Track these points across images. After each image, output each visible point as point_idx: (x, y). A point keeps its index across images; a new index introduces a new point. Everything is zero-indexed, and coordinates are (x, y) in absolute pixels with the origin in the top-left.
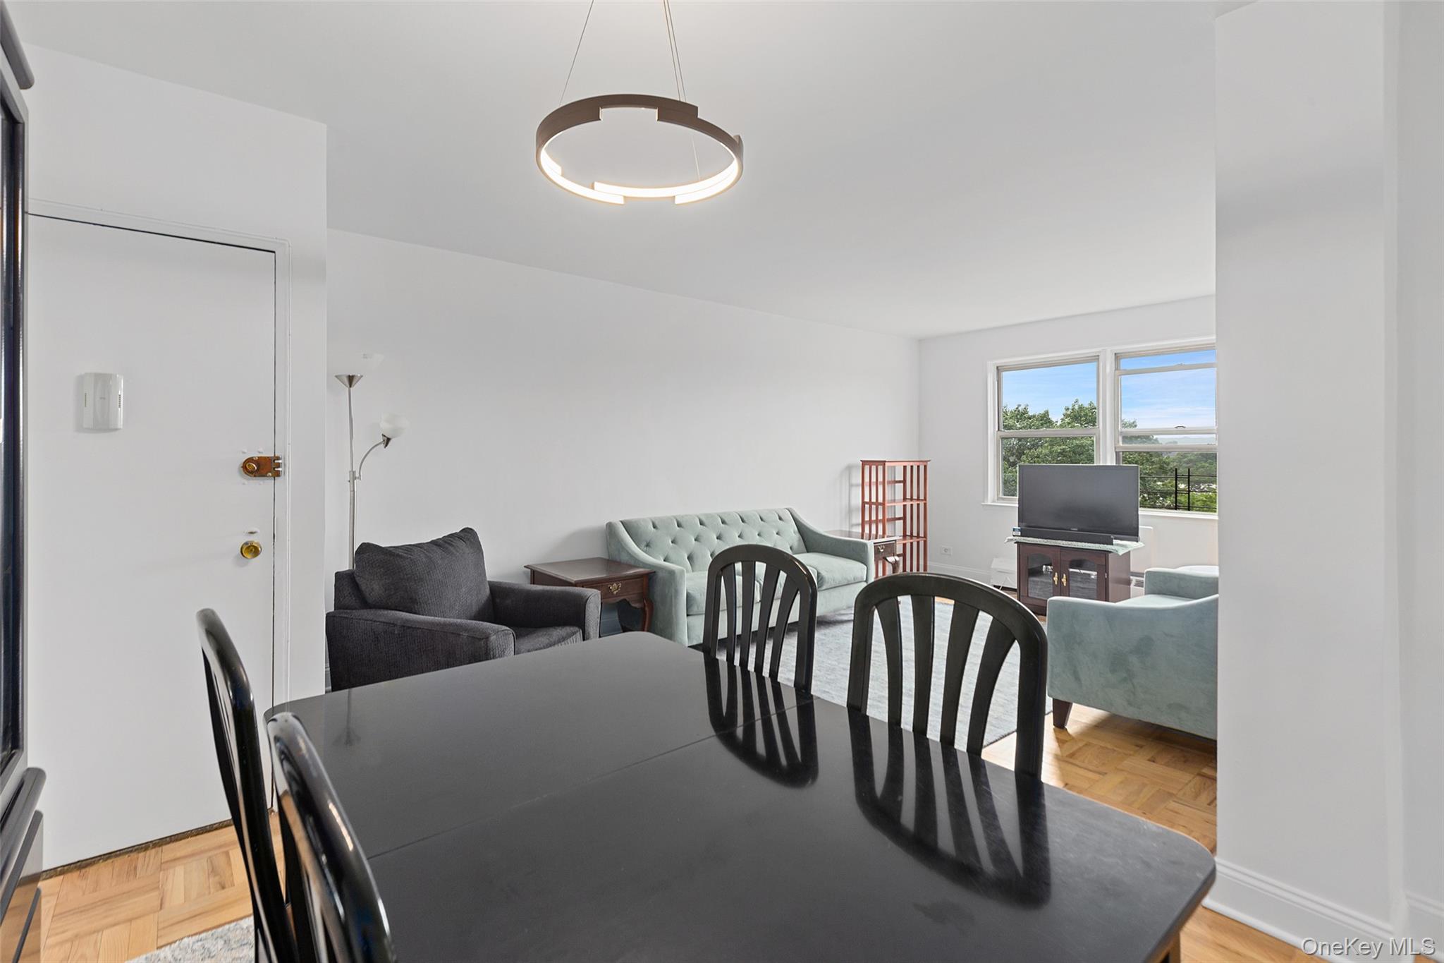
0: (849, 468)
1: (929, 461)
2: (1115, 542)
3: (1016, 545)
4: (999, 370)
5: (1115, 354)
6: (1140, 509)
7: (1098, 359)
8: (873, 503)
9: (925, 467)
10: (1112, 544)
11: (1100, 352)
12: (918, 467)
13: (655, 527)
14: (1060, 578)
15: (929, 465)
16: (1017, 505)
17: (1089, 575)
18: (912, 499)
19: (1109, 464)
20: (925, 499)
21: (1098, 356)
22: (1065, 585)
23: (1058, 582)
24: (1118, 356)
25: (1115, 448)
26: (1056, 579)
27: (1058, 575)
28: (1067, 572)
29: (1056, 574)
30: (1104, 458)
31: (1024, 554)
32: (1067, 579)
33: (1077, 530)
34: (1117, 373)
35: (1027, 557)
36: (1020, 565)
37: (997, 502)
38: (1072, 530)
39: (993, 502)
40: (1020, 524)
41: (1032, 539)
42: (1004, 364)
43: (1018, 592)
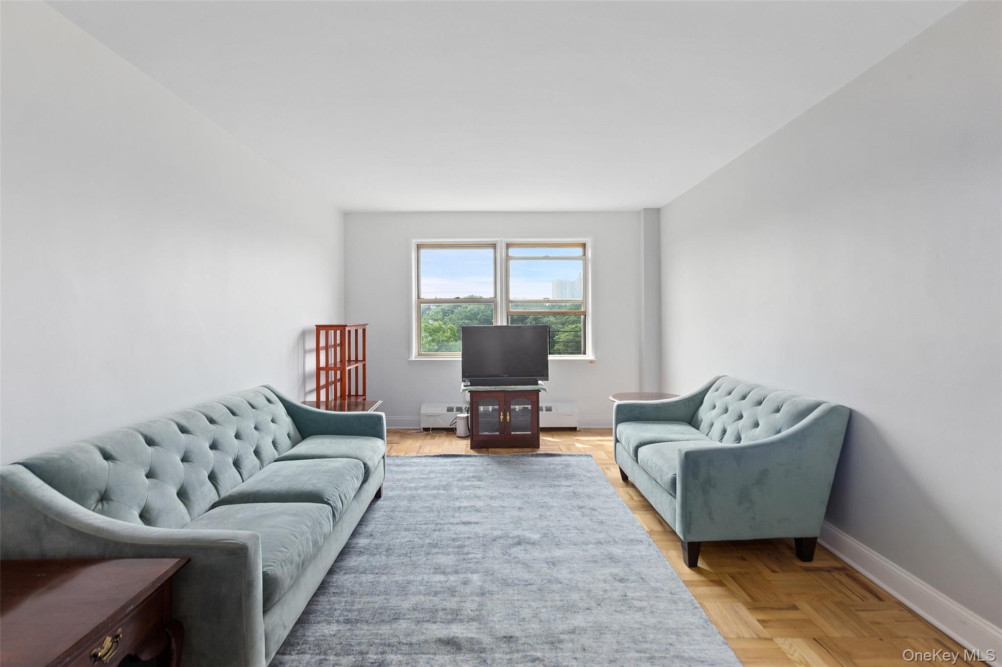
0: (304, 334)
1: (367, 324)
2: (540, 382)
3: (469, 393)
4: (419, 247)
5: (507, 244)
6: (549, 355)
7: (495, 247)
8: (331, 369)
9: (364, 330)
10: (538, 384)
11: (497, 241)
12: (356, 331)
13: (107, 456)
14: (505, 416)
15: (367, 328)
16: (461, 359)
17: (527, 408)
18: (357, 361)
19: (504, 325)
20: (364, 359)
21: (495, 244)
22: (508, 421)
23: (503, 419)
24: (508, 246)
25: (507, 313)
26: (502, 417)
27: (503, 414)
28: (510, 410)
29: (502, 413)
30: (501, 321)
31: (476, 399)
32: (510, 416)
33: (507, 376)
34: (508, 258)
35: (478, 402)
36: (473, 408)
37: (419, 358)
38: (504, 376)
39: (416, 358)
40: (464, 376)
41: (477, 387)
42: (422, 242)
43: (471, 431)
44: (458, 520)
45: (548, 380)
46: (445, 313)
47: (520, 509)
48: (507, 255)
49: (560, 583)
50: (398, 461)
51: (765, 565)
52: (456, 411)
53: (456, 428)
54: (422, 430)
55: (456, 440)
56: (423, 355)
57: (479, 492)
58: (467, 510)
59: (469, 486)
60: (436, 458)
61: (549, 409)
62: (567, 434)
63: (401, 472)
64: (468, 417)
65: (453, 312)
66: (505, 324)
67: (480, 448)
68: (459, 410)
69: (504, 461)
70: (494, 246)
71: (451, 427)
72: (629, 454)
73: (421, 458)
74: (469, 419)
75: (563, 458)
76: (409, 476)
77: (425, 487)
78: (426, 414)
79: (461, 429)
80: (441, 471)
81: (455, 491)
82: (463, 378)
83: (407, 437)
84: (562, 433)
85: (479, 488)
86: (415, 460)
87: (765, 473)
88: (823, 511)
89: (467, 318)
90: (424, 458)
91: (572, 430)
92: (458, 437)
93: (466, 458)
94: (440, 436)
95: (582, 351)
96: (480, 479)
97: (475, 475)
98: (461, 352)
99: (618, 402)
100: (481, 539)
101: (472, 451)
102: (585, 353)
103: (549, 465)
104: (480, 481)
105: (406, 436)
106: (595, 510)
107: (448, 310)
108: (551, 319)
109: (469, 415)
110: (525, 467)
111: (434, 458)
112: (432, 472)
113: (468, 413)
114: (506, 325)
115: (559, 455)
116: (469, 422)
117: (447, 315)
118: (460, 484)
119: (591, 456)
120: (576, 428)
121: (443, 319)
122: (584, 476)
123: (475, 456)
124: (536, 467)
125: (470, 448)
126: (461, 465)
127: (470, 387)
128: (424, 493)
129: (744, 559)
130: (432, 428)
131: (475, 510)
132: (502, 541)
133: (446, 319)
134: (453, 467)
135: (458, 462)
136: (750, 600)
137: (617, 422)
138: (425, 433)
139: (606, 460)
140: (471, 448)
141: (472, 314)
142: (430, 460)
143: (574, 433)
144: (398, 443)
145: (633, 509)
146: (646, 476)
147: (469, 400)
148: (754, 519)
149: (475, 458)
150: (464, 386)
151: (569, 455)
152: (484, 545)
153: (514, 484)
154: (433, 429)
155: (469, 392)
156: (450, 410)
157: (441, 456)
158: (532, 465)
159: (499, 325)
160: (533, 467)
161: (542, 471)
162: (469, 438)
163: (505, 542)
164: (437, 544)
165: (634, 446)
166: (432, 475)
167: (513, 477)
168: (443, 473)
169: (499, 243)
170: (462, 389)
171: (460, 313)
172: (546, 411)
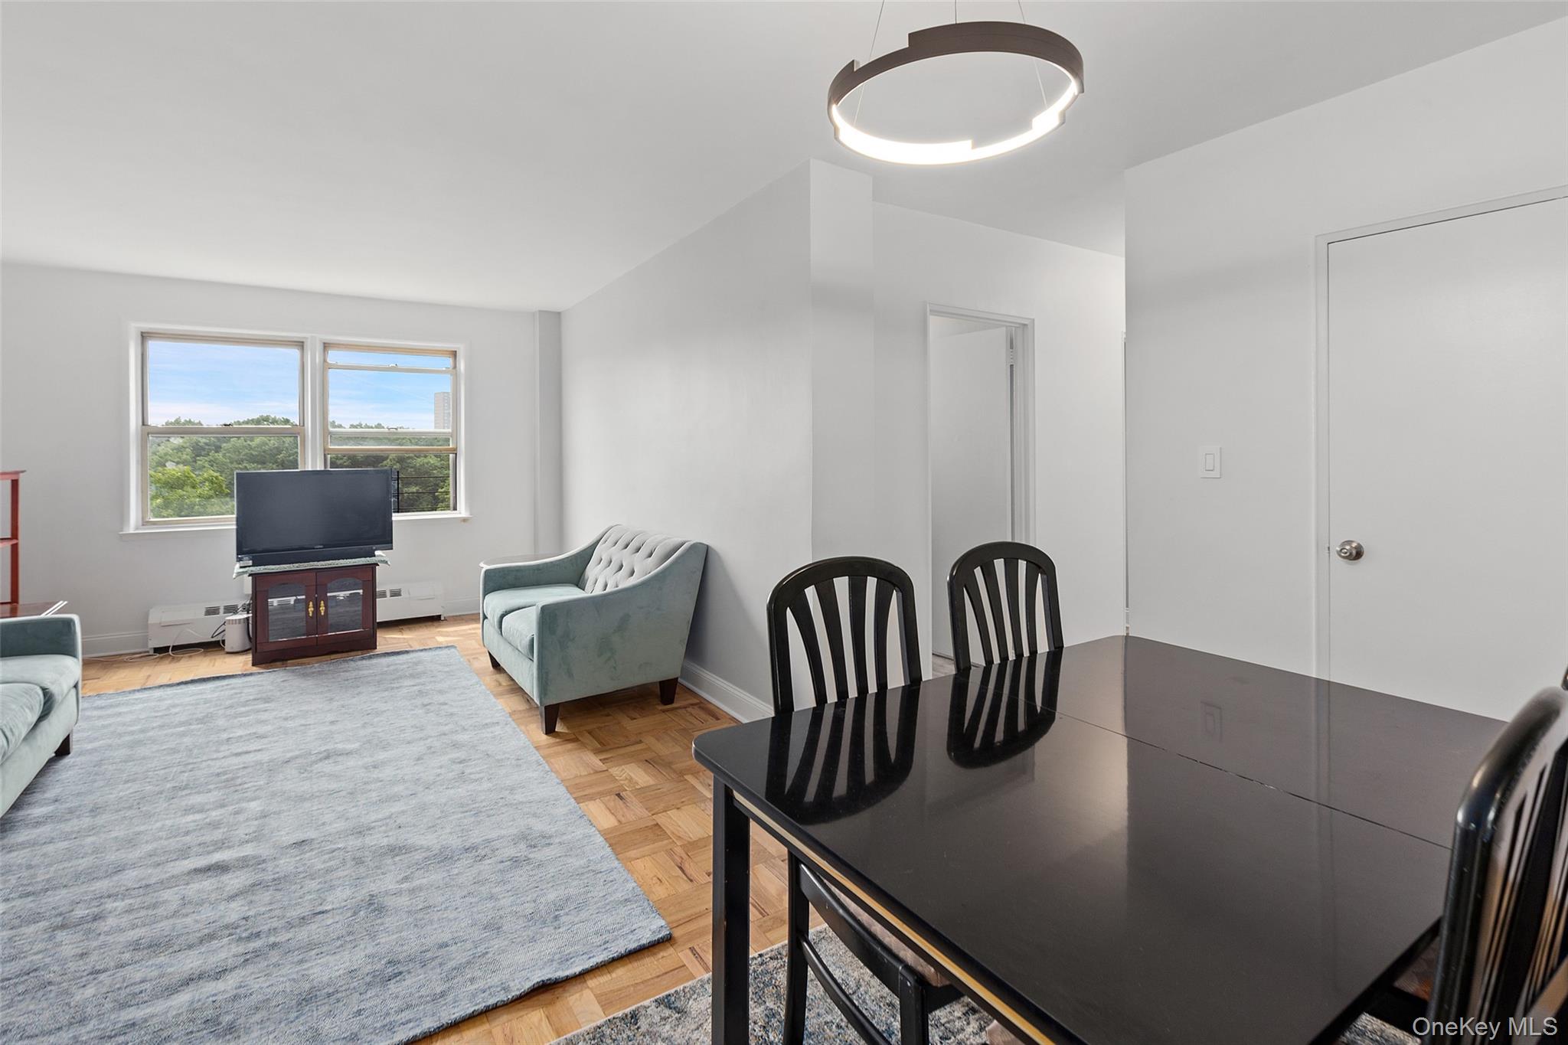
1: (22, 472)
2: (377, 553)
3: (250, 578)
4: (145, 336)
5: (324, 344)
6: (393, 514)
7: (303, 346)
9: (14, 483)
10: (375, 556)
11: (307, 338)
14: (317, 607)
16: (235, 527)
17: (356, 594)
19: (318, 469)
20: (14, 536)
21: (303, 342)
22: (323, 614)
23: (313, 612)
24: (326, 346)
25: (325, 450)
26: (311, 609)
27: (313, 604)
28: (326, 600)
29: (311, 603)
30: (312, 462)
31: (262, 588)
32: (326, 606)
33: (321, 547)
34: (326, 366)
35: (267, 591)
36: (258, 603)
37: (145, 529)
38: (316, 547)
39: (137, 529)
40: (241, 551)
41: (266, 567)
42: (150, 329)
43: (253, 640)
44: (227, 753)
45: (392, 549)
46: (198, 451)
47: (332, 723)
48: (325, 361)
49: (381, 781)
50: (99, 703)
51: (628, 717)
52: (224, 613)
53: (223, 641)
54: (152, 652)
55: (224, 658)
56: (154, 523)
57: (264, 716)
58: (243, 740)
59: (248, 711)
60: (182, 686)
61: (396, 594)
62: (426, 626)
63: (109, 716)
64: (248, 619)
65: (218, 449)
66: (320, 467)
67: (270, 663)
68: (232, 609)
69: (313, 673)
70: (300, 345)
71: (213, 640)
72: (494, 627)
73: (151, 691)
74: (250, 622)
75: (411, 655)
76: (128, 719)
77: (161, 727)
78: (160, 623)
79: (235, 638)
80: (194, 702)
81: (221, 722)
82: (238, 554)
83: (118, 668)
84: (417, 626)
85: (266, 711)
86: (138, 695)
87: (625, 620)
88: (682, 649)
89: (253, 459)
90: (157, 690)
91: (435, 619)
92: (228, 653)
93: (243, 678)
94: (190, 657)
95: (452, 506)
96: (267, 700)
97: (259, 696)
98: (235, 516)
99: (486, 567)
100: (265, 765)
101: (255, 668)
102: (455, 509)
103: (388, 666)
104: (268, 702)
105: (115, 665)
106: (446, 704)
107: (206, 444)
108: (431, 460)
109: (250, 615)
110: (347, 674)
111: (178, 687)
112: (174, 706)
113: (248, 613)
114: (323, 469)
115: (407, 652)
116: (250, 626)
117: (203, 453)
118: (228, 712)
119: (455, 647)
120: (440, 616)
121: (195, 462)
122: (440, 671)
123: (259, 673)
124: (366, 672)
125: (251, 664)
126: (233, 688)
127: (252, 568)
128: (160, 733)
129: (608, 715)
130: (174, 647)
131: (257, 737)
132: (299, 761)
133: (201, 461)
134: (216, 695)
135: (227, 685)
136: (599, 746)
137: (485, 593)
138: (158, 655)
139: (475, 649)
140: (253, 665)
141: (264, 452)
142: (170, 691)
143: (436, 624)
144: (99, 678)
145: (497, 695)
146: (510, 649)
147: (251, 592)
148: (615, 668)
149: (260, 676)
150: (241, 567)
151: (422, 650)
152: (271, 770)
153: (326, 697)
154: (176, 648)
155: (249, 576)
156: (212, 611)
157: (193, 682)
158: (361, 670)
159: (310, 469)
160: (361, 672)
161: (375, 675)
162: (251, 651)
163: (305, 761)
164: (186, 785)
165: (499, 616)
166: (174, 710)
167: (327, 689)
168: (198, 704)
169: (309, 340)
170: (235, 571)
171: (237, 450)
172: (391, 596)
